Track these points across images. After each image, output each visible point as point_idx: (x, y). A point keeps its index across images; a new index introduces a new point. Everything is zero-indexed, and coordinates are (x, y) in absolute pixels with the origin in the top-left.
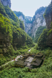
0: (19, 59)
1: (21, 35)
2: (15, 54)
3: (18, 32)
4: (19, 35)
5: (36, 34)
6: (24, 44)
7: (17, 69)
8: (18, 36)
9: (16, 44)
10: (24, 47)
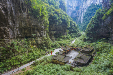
0: (58, 53)
1: (61, 19)
2: (52, 46)
3: (57, 16)
4: (59, 19)
5: (84, 17)
6: (65, 32)
7: (55, 66)
8: (57, 21)
9: (53, 33)
10: (66, 37)
